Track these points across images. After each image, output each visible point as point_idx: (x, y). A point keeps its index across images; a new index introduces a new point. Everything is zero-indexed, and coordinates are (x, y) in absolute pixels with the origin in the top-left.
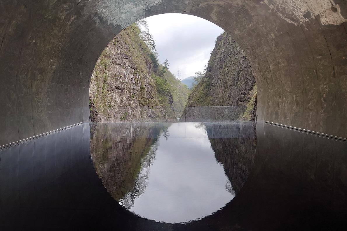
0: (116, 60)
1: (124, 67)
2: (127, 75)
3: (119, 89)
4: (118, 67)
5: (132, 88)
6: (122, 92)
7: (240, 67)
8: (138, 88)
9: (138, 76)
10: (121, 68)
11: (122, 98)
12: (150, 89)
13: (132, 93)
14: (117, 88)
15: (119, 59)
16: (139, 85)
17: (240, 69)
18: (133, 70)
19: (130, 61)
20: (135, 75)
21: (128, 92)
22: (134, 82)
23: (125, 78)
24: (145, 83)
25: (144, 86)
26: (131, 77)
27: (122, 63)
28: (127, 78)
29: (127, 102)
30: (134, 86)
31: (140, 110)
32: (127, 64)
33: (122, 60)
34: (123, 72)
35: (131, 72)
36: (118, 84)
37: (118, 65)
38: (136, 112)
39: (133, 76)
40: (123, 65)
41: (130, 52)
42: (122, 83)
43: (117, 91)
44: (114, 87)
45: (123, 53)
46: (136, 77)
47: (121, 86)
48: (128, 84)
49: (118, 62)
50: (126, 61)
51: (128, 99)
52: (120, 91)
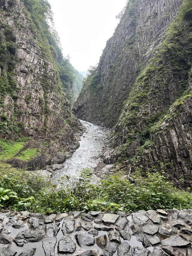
0: (21, 45)
1: (28, 53)
4: (23, 51)
5: (36, 72)
6: (26, 75)
7: (124, 64)
8: (42, 73)
10: (26, 53)
11: (26, 81)
12: (52, 75)
13: (36, 77)
15: (24, 44)
17: (124, 65)
18: (38, 56)
19: (34, 47)
21: (32, 76)
22: (38, 67)
23: (30, 62)
24: (49, 69)
27: (27, 48)
28: (32, 63)
29: (31, 85)
30: (38, 70)
31: (43, 92)
32: (32, 50)
33: (27, 45)
34: (28, 56)
35: (36, 58)
36: (23, 67)
37: (23, 50)
38: (40, 95)
39: (37, 61)
40: (27, 50)
41: (35, 39)
42: (27, 67)
43: (21, 75)
44: (18, 70)
45: (28, 39)
46: (40, 63)
47: (25, 70)
48: (33, 68)
49: (23, 47)
50: (31, 47)
51: (32, 82)
52: (25, 74)
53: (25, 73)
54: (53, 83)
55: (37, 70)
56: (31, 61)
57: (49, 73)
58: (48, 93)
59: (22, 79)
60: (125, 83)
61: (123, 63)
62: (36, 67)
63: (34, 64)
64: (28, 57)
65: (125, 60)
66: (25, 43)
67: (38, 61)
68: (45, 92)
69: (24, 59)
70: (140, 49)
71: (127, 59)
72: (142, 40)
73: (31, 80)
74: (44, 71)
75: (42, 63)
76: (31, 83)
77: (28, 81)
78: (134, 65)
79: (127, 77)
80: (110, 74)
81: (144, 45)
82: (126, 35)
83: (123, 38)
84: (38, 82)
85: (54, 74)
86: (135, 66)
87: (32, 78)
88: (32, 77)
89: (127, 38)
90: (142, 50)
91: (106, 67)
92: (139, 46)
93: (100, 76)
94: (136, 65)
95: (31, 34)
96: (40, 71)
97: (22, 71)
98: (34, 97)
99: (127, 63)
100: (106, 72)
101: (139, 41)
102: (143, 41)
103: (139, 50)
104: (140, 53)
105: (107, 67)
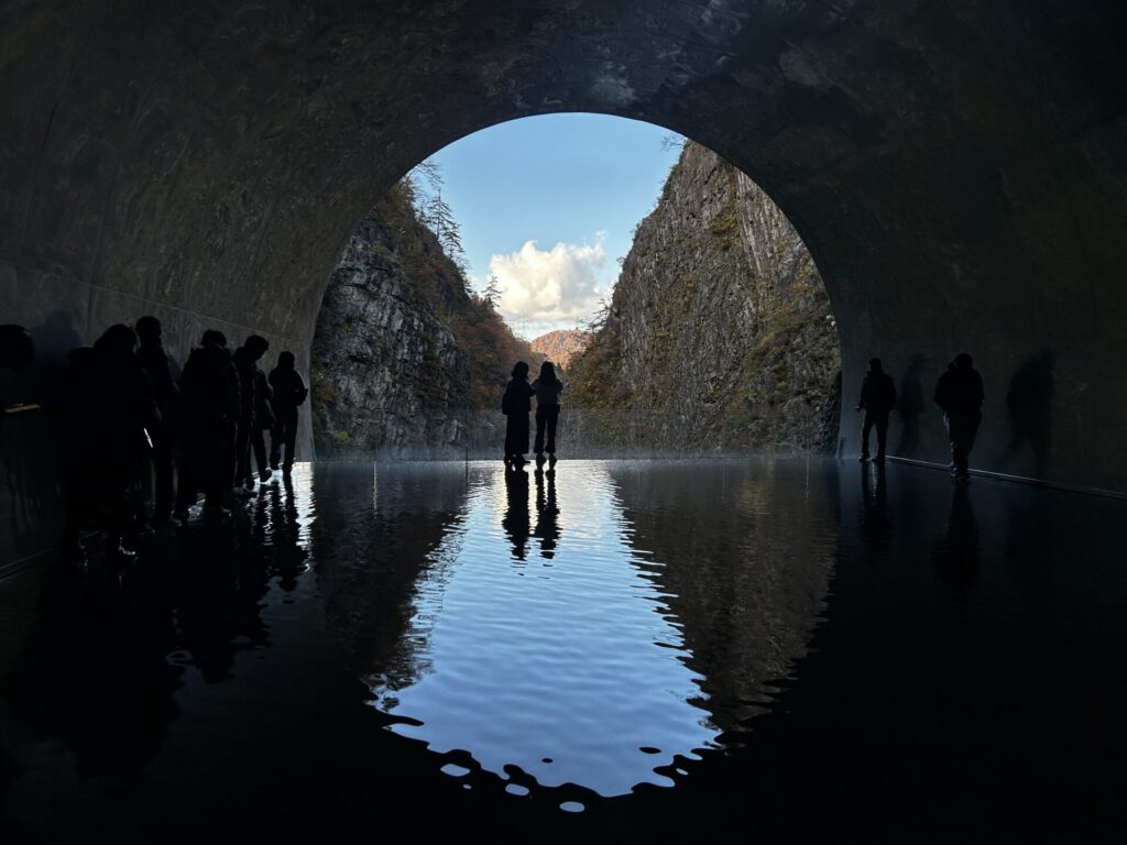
0: (349, 273)
1: (373, 297)
2: (386, 319)
3: (358, 360)
4: (356, 293)
5: (400, 358)
6: (368, 369)
8: (420, 358)
9: (416, 323)
10: (365, 299)
11: (369, 387)
12: (452, 362)
13: (401, 373)
15: (358, 270)
16: (421, 348)
18: (403, 304)
19: (391, 275)
20: (408, 319)
21: (387, 370)
22: (406, 342)
23: (380, 327)
24: (440, 344)
25: (437, 354)
26: (398, 324)
27: (368, 281)
28: (385, 328)
29: (384, 400)
30: (406, 351)
31: (424, 423)
32: (385, 286)
33: (368, 274)
34: (372, 308)
35: (398, 312)
36: (355, 345)
37: (355, 290)
38: (412, 430)
39: (401, 321)
40: (371, 287)
41: (392, 251)
42: (370, 343)
43: (352, 368)
44: (342, 354)
45: (371, 253)
46: (411, 327)
47: (364, 351)
48: (389, 346)
49: (356, 279)
50: (382, 279)
51: (387, 389)
52: (362, 365)
53: (363, 362)
54: (455, 389)
55: (403, 352)
56: (384, 322)
57: (442, 359)
58: (439, 423)
59: (353, 382)
60: (713, 375)
61: (701, 304)
62: (399, 341)
63: (392, 332)
64: (372, 310)
65: (706, 290)
66: (362, 267)
67: (405, 321)
68: (429, 420)
69: (362, 319)
70: (758, 250)
71: (714, 289)
72: (762, 219)
73: (384, 385)
74: (424, 351)
75: (419, 326)
76: (384, 394)
77: (373, 388)
78: (742, 307)
79: (720, 353)
80: (654, 347)
81: (770, 235)
82: (702, 205)
83: (694, 217)
84: (407, 390)
85: (456, 359)
86: (747, 312)
87: (387, 379)
88: (388, 373)
89: (706, 213)
90: (766, 255)
91: (638, 320)
92: (752, 240)
93: (618, 354)
94: (750, 309)
95: (379, 237)
96: (412, 352)
97: (353, 358)
98: (393, 438)
99: (714, 303)
100: (640, 336)
101: (752, 223)
102: (766, 222)
103: (755, 253)
104: (758, 263)
105: (643, 321)
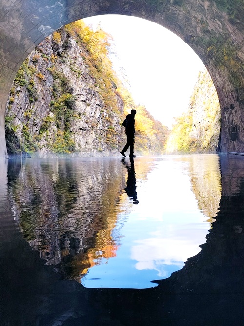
0: (79, 96)
1: (88, 105)
2: (93, 114)
3: (83, 130)
4: (82, 104)
5: (99, 128)
8: (107, 128)
9: (105, 114)
10: (85, 106)
11: (87, 140)
13: (99, 134)
14: (81, 129)
15: (83, 95)
16: (107, 125)
18: (100, 107)
20: (102, 113)
21: (94, 133)
22: (101, 122)
23: (90, 117)
24: (115, 122)
25: (113, 126)
26: (97, 115)
27: (86, 99)
28: (93, 117)
30: (101, 125)
32: (93, 100)
33: (87, 96)
34: (88, 109)
35: (98, 110)
36: (82, 124)
37: (82, 102)
40: (88, 101)
41: (96, 87)
42: (87, 123)
43: (81, 133)
44: (77, 127)
45: (88, 88)
46: (103, 116)
47: (85, 126)
48: (94, 124)
49: (82, 98)
52: (84, 132)
59: (81, 138)
63: (96, 118)
67: (100, 114)
69: (84, 114)
75: (106, 116)
87: (94, 136)
95: (91, 81)
